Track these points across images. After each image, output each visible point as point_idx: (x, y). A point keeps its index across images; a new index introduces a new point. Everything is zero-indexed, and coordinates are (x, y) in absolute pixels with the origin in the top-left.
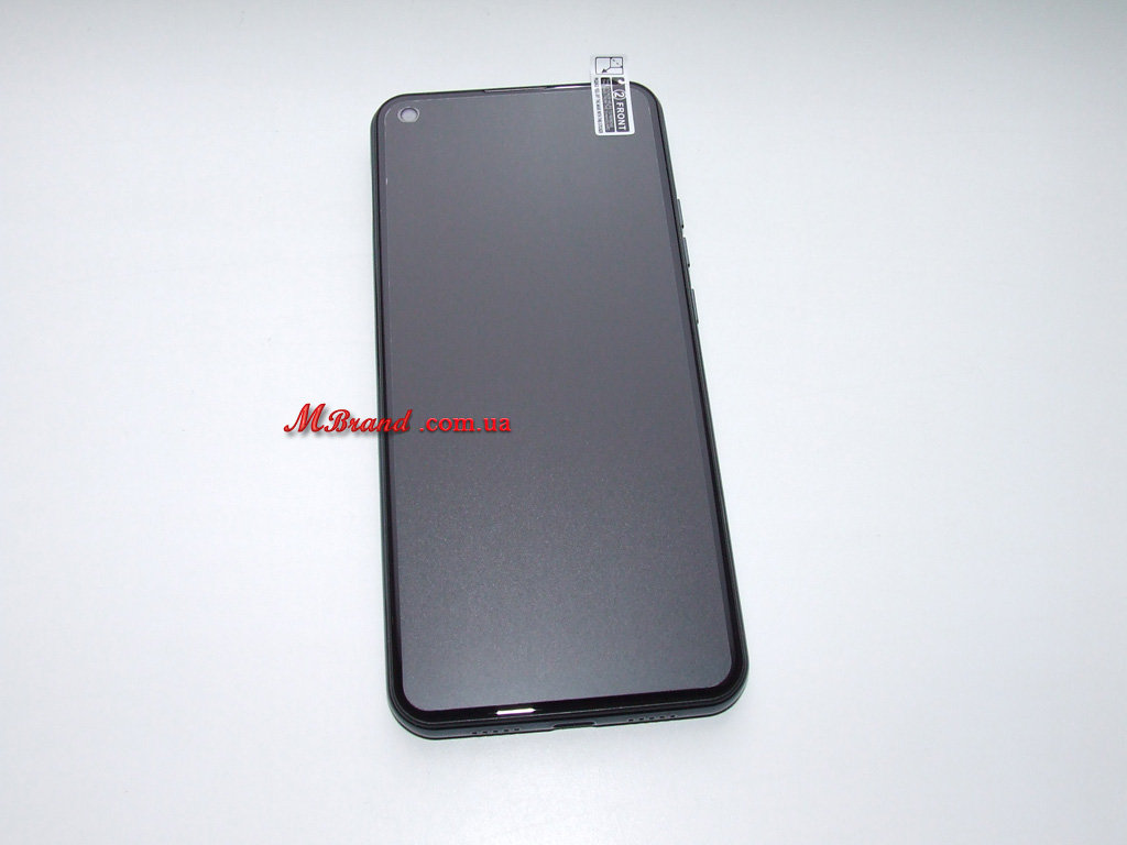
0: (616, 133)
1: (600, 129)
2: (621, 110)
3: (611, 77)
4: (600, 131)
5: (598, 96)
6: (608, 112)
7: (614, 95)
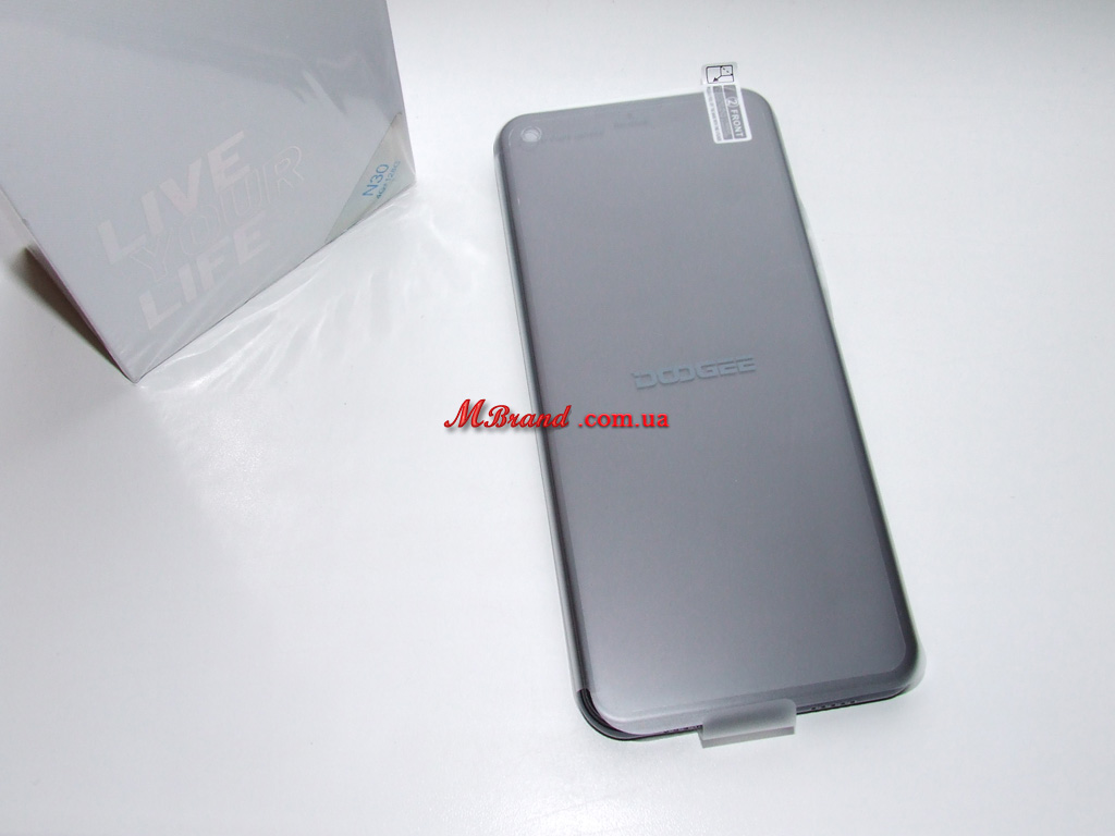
0: (734, 140)
1: (718, 137)
2: (736, 117)
3: (722, 85)
4: (719, 139)
5: (712, 105)
6: (724, 120)
7: (728, 102)
